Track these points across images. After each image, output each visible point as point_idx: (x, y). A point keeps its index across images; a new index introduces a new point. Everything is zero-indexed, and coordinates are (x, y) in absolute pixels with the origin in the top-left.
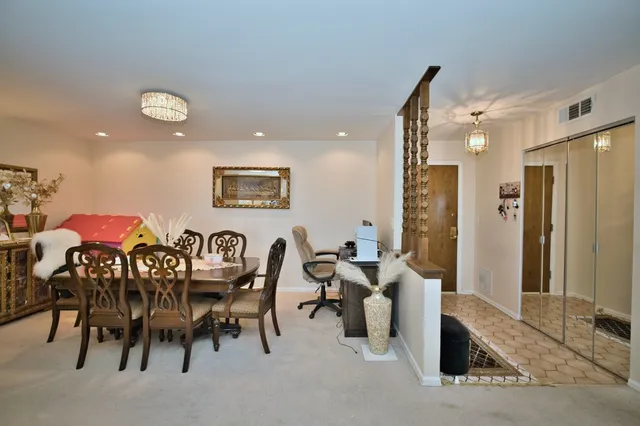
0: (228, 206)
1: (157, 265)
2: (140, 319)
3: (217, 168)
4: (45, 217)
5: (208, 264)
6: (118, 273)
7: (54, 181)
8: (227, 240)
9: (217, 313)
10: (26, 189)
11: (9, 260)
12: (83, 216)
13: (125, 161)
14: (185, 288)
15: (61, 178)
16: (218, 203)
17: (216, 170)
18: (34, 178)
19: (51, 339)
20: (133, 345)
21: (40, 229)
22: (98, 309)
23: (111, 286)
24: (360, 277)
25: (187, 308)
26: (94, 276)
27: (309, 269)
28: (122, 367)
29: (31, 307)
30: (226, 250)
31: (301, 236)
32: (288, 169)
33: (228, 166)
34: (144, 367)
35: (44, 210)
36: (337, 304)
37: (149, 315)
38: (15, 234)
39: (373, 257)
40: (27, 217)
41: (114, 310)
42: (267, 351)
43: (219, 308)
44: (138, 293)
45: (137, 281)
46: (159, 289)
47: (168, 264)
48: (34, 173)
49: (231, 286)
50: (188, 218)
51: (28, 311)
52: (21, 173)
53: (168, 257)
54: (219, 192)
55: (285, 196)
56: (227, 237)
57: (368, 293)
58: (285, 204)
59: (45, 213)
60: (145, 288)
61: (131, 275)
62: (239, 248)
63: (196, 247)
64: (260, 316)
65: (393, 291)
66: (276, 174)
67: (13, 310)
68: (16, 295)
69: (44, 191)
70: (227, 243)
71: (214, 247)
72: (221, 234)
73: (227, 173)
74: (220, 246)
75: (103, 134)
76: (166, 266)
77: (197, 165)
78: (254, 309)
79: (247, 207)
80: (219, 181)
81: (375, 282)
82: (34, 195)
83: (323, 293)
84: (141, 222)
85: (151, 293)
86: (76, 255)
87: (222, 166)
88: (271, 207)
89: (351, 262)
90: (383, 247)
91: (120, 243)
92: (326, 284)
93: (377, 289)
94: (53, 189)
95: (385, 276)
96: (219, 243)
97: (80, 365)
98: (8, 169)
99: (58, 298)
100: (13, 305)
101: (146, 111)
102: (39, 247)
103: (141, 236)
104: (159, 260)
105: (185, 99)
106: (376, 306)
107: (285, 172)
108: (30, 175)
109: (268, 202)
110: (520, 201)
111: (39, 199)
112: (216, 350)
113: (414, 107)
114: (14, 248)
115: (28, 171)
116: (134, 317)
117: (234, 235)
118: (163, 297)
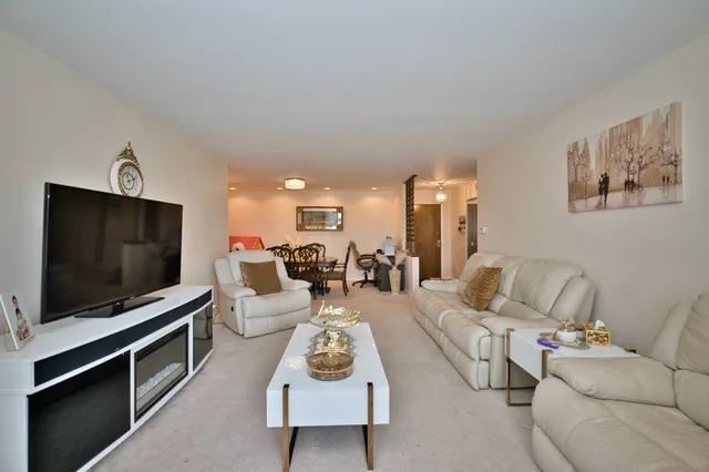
0: (306, 230)
3: (299, 207)
16: (300, 228)
24: (388, 262)
31: (352, 246)
32: (342, 208)
33: (306, 206)
39: (393, 254)
54: (300, 222)
55: (340, 223)
57: (391, 268)
58: (340, 228)
65: (402, 268)
66: (334, 210)
73: (305, 210)
80: (300, 215)
81: (394, 264)
83: (366, 277)
84: (260, 240)
87: (302, 206)
90: (398, 248)
93: (395, 266)
95: (398, 261)
106: (394, 275)
107: (340, 209)
110: (466, 225)
113: (410, 184)
117: (318, 245)
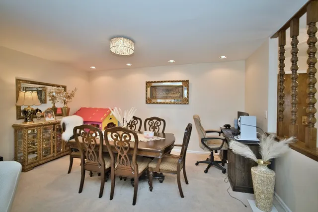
0: (154, 103)
1: (119, 139)
2: (110, 168)
3: (148, 82)
4: (69, 109)
5: (146, 137)
6: (98, 142)
7: (73, 91)
8: (155, 122)
9: (152, 168)
10: (61, 95)
11: (54, 130)
12: (85, 108)
13: (104, 81)
14: (135, 153)
15: (76, 90)
16: (149, 101)
17: (147, 83)
18: (65, 90)
19: (69, 172)
20: (106, 181)
21: (67, 115)
22: (89, 161)
23: (95, 149)
25: (135, 166)
26: (87, 142)
27: (205, 142)
28: (101, 196)
29: (63, 152)
30: (154, 128)
32: (188, 81)
33: (153, 80)
34: (111, 198)
35: (69, 105)
36: (221, 164)
37: (114, 168)
38: (57, 117)
40: (62, 109)
41: (96, 162)
42: (182, 196)
43: (152, 165)
44: (108, 153)
45: (108, 147)
46: (119, 153)
47: (125, 139)
48: (65, 87)
49: (161, 154)
50: (135, 109)
51: (62, 154)
52: (59, 88)
53: (124, 135)
54: (149, 96)
55: (186, 96)
56: (155, 121)
58: (186, 101)
59: (69, 107)
60: (112, 152)
61: (104, 143)
62: (161, 127)
63: (138, 126)
64: (178, 173)
66: (180, 84)
67: (55, 154)
68: (57, 147)
69: (69, 96)
70: (155, 124)
71: (148, 126)
72: (151, 119)
73: (153, 84)
74: (151, 126)
75: (93, 67)
76: (123, 140)
77: (138, 81)
78: (175, 168)
79: (160, 103)
80: (149, 89)
82: (65, 98)
83: (212, 156)
84: (110, 112)
85: (115, 154)
86: (78, 130)
87: (151, 80)
88: (174, 103)
89: (236, 140)
91: (101, 123)
92: (214, 151)
93: (262, 162)
94: (72, 95)
96: (150, 124)
97: (80, 191)
98: (54, 86)
99: (72, 151)
100: (55, 152)
101: (113, 50)
102: (64, 124)
103: (111, 119)
104: (119, 136)
105: (133, 41)
107: (186, 83)
108: (63, 88)
109: (173, 101)
111: (67, 100)
112: (151, 190)
114: (56, 124)
115: (62, 87)
116: (107, 167)
117: (159, 119)
118: (122, 158)
